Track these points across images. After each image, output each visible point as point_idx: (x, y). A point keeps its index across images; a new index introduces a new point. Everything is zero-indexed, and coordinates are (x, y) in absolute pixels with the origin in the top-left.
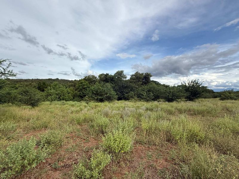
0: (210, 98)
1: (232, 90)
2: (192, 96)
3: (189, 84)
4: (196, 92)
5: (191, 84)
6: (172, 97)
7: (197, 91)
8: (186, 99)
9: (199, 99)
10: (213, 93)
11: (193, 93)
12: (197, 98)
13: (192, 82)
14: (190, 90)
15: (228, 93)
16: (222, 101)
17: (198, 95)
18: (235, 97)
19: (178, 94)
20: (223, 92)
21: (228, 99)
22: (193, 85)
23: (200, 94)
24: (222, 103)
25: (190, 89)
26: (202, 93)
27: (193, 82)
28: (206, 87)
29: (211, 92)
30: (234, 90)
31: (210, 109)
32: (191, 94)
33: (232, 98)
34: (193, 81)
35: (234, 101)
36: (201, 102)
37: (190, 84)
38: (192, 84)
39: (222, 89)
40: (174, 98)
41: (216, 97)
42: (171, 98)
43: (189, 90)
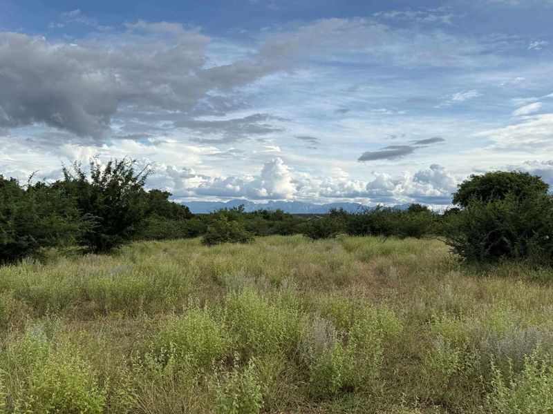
0: (176, 238)
1: (240, 207)
2: (108, 233)
3: (95, 178)
4: (122, 216)
5: (104, 179)
6: (17, 239)
7: (125, 210)
8: (82, 244)
9: (135, 244)
10: (189, 218)
11: (113, 217)
12: (129, 237)
13: (108, 170)
14: (101, 207)
15: (226, 219)
16: (206, 249)
17: (129, 228)
18: (244, 233)
19: (45, 222)
20: (216, 216)
21: (224, 240)
22: (113, 185)
23: (136, 221)
24: (204, 254)
25: (100, 199)
26: (146, 220)
27: (115, 172)
28: (166, 195)
29: (181, 212)
30: (247, 210)
31: (158, 281)
32: (104, 223)
33: (234, 237)
34: (113, 166)
35: (238, 246)
36: (139, 257)
37: (101, 179)
38: (110, 177)
39: (215, 202)
40: (25, 244)
41: (192, 234)
42: (12, 241)
43: (95, 207)
